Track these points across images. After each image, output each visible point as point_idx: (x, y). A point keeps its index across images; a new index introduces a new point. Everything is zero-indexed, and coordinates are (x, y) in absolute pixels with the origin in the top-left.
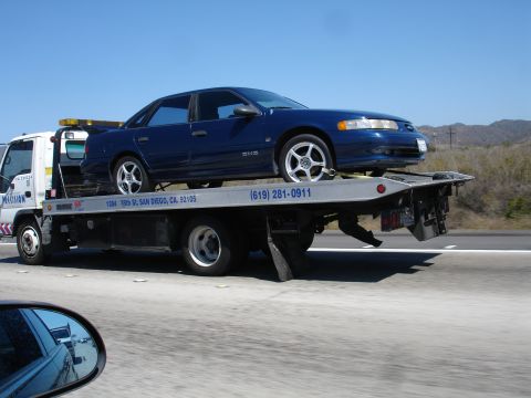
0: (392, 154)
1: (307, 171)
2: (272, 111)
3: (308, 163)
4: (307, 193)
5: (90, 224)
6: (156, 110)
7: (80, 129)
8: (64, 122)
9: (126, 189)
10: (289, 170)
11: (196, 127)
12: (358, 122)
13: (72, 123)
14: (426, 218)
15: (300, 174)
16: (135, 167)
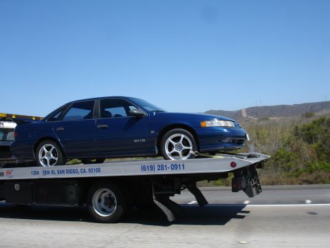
0: (233, 142)
1: (180, 152)
2: (154, 114)
3: (181, 148)
4: (182, 167)
5: (17, 187)
9: (45, 161)
10: (167, 152)
11: (99, 122)
12: (213, 122)
13: (3, 116)
14: (253, 183)
15: (175, 154)
16: (53, 148)
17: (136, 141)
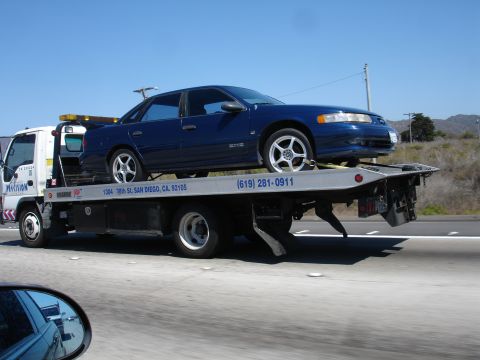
0: (367, 145)
1: (290, 162)
2: (256, 107)
3: (291, 155)
4: (290, 182)
5: (88, 211)
6: (149, 107)
7: (78, 124)
8: (64, 117)
9: (121, 179)
10: (272, 161)
11: (186, 122)
12: (336, 116)
13: (72, 118)
14: (398, 205)
15: (283, 165)
16: (130, 158)
17: (231, 146)
